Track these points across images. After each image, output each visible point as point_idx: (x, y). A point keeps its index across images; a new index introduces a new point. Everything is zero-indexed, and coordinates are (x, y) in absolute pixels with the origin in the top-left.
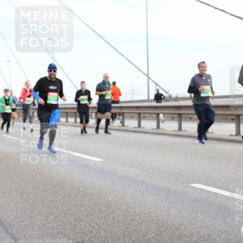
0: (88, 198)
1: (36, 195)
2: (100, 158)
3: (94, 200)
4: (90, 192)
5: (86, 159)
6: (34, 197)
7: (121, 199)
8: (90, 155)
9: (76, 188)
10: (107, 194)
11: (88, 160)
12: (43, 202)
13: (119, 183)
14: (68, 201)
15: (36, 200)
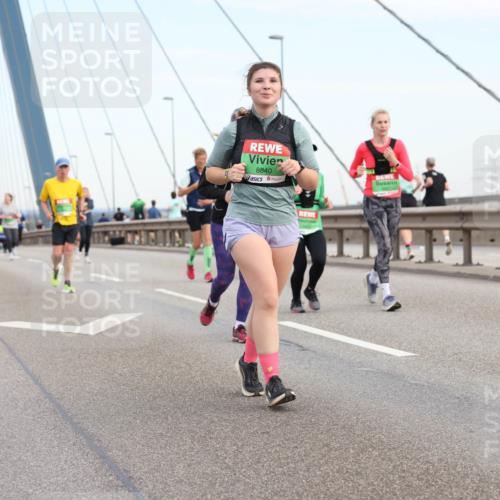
0: (376, 453)
1: (240, 444)
2: (405, 350)
3: (390, 460)
4: (380, 439)
5: (367, 350)
6: (235, 448)
7: (464, 459)
8: (378, 343)
9: (344, 427)
10: (426, 444)
11: (375, 353)
12: (259, 462)
13: (456, 416)
14: (321, 462)
15: (240, 456)
